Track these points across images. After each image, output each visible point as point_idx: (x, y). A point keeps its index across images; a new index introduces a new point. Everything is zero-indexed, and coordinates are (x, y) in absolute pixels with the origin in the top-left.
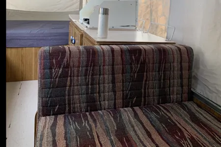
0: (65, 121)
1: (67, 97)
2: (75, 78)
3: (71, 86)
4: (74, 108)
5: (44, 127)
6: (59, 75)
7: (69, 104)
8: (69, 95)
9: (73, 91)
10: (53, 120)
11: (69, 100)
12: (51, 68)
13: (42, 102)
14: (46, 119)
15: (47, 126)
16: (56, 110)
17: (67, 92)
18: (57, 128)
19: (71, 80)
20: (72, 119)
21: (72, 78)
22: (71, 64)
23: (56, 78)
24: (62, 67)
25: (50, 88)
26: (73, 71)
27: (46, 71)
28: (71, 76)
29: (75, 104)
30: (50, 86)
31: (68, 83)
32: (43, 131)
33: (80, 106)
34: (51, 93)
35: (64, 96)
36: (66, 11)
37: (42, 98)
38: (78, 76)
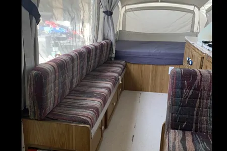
0: (193, 138)
1: (195, 117)
2: (205, 101)
3: (200, 108)
4: (201, 128)
5: (175, 139)
6: (189, 96)
7: (197, 123)
8: (197, 116)
9: (202, 112)
10: (182, 134)
11: (197, 120)
12: (182, 89)
13: (172, 116)
14: (175, 132)
15: (177, 139)
16: (184, 126)
17: (195, 112)
18: (187, 143)
19: (200, 102)
20: (200, 138)
21: (202, 100)
22: (202, 87)
23: (186, 98)
24: (193, 89)
25: (180, 106)
26: (204, 94)
27: (177, 90)
28: (200, 99)
29: (202, 124)
30: (180, 104)
31: (197, 105)
32: (174, 143)
33: (207, 127)
34: (180, 110)
35: (193, 115)
36: (178, 32)
37: (172, 113)
38: (207, 99)
